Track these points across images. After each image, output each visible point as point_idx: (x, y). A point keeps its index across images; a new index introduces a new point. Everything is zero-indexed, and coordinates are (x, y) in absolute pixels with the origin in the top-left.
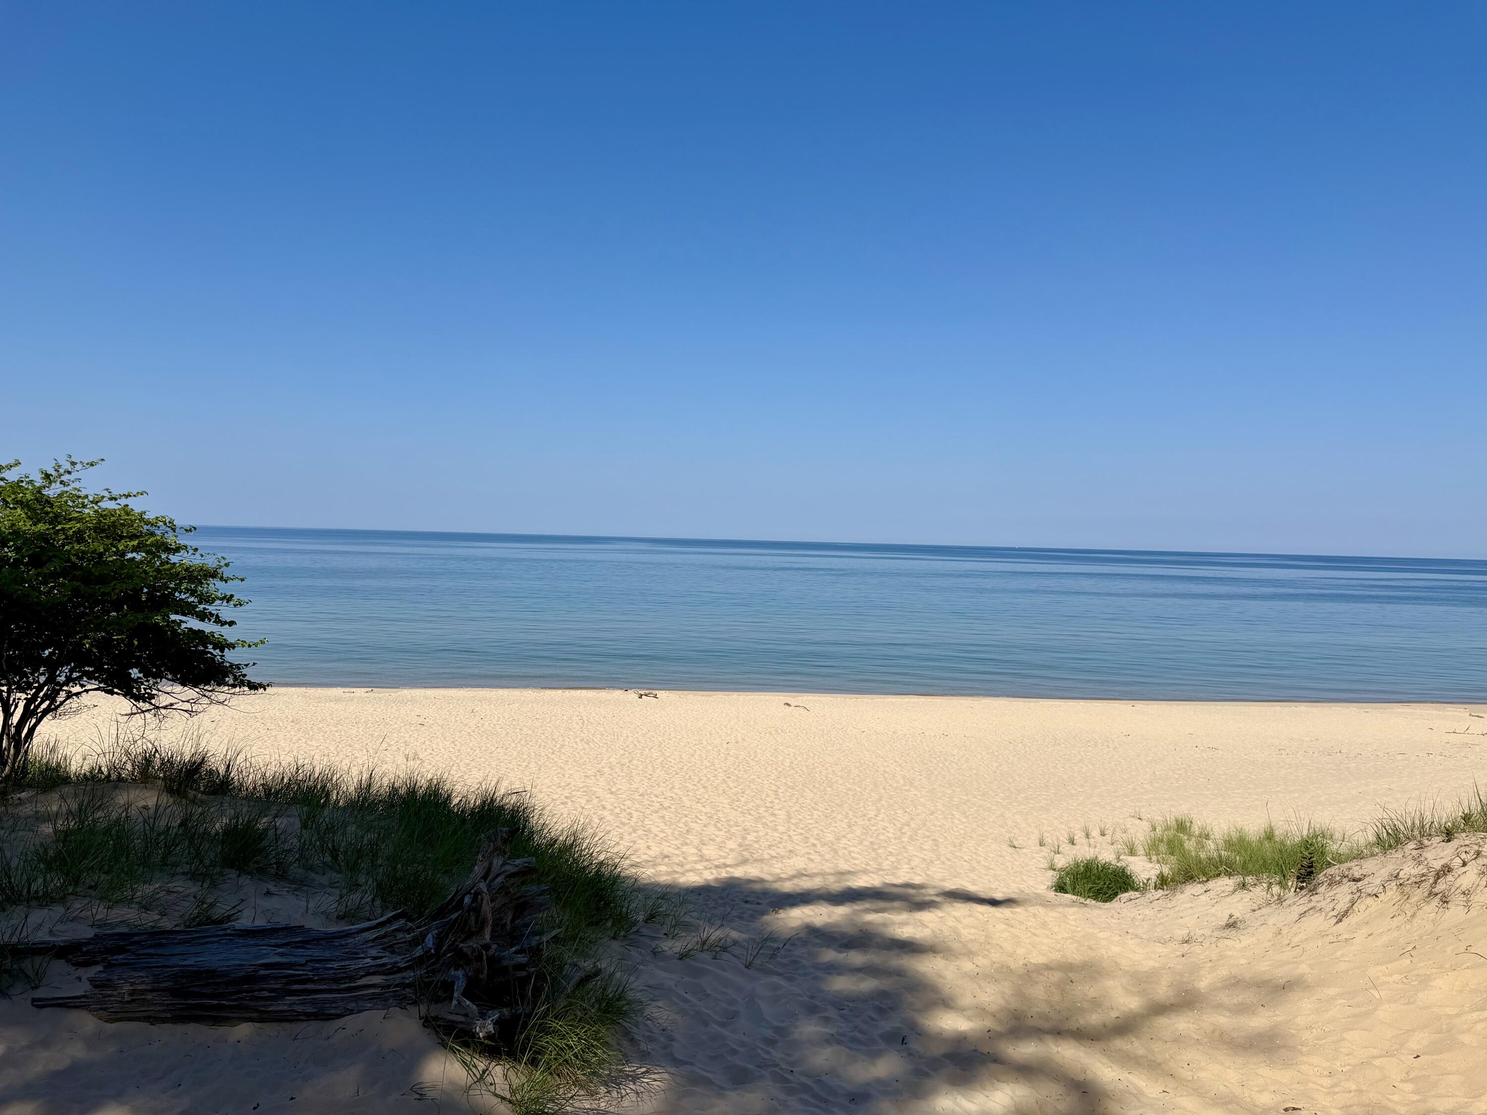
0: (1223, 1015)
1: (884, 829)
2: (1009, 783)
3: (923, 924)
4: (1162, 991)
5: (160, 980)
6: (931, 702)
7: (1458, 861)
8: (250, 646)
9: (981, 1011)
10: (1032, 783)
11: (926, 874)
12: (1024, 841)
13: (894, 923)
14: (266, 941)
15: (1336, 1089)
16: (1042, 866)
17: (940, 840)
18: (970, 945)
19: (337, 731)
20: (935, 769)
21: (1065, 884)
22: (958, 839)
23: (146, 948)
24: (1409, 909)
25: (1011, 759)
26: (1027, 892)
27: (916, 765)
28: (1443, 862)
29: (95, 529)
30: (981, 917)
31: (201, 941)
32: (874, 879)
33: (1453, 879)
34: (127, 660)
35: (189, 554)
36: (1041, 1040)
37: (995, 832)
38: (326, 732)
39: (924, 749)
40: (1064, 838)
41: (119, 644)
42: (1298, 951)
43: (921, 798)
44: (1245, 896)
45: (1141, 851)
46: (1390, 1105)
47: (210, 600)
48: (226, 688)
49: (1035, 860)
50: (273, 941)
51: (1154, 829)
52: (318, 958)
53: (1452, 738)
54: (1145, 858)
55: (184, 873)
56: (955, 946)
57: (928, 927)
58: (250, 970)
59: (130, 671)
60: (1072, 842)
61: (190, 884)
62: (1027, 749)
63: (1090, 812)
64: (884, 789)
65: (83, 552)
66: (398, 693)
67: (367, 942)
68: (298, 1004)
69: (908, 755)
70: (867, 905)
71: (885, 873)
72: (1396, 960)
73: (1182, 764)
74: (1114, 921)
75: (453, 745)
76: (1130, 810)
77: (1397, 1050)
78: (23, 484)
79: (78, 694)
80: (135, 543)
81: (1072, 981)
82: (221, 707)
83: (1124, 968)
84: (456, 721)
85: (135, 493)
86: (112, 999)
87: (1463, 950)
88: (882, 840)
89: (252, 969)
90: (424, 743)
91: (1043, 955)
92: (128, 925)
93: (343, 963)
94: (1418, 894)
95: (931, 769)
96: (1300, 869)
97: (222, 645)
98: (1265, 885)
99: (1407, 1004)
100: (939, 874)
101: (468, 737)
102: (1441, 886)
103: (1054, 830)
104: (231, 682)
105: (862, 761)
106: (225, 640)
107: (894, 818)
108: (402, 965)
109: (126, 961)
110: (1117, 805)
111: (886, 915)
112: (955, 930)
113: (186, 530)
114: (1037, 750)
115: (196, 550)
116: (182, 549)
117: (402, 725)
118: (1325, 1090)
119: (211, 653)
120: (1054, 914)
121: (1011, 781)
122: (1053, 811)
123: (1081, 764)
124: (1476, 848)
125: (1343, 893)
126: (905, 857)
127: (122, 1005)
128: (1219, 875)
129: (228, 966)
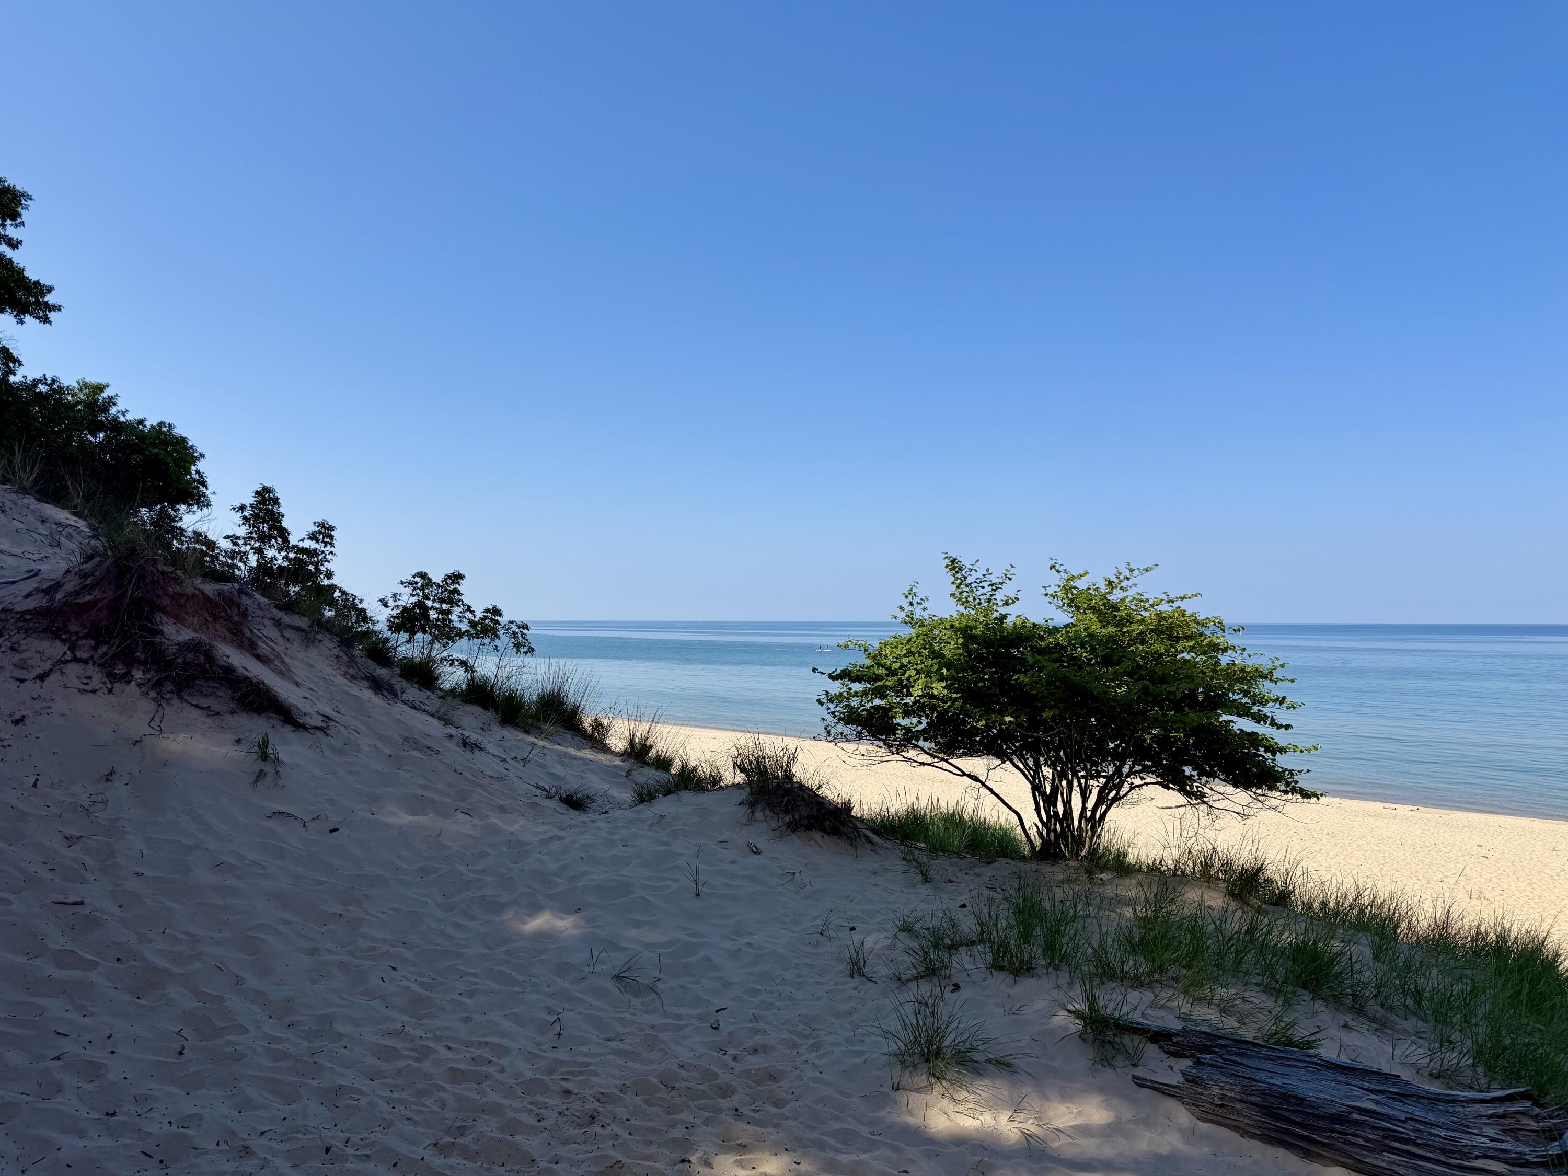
5: (1248, 1092)
8: (1302, 751)
14: (1358, 1083)
19: (1379, 852)
23: (1231, 1055)
29: (1154, 631)
31: (1287, 1062)
34: (1182, 757)
35: (1238, 654)
38: (1367, 851)
41: (1176, 741)
47: (1263, 701)
48: (1278, 794)
50: (1366, 1085)
52: (1420, 1119)
55: (1256, 984)
58: (1341, 1109)
59: (1185, 768)
61: (1264, 997)
65: (1147, 653)
66: (1451, 816)
67: (1480, 1116)
68: (1399, 1165)
75: (1530, 888)
78: (1091, 591)
79: (1139, 786)
80: (1191, 644)
82: (1273, 812)
84: (1532, 859)
85: (1190, 596)
86: (1203, 1097)
89: (1343, 1108)
90: (1490, 880)
92: (1211, 1026)
93: (1451, 1134)
97: (1273, 748)
101: (1549, 880)
104: (1283, 788)
106: (1276, 743)
108: (1531, 1158)
109: (1214, 1063)
113: (1235, 630)
115: (1244, 650)
116: (1231, 649)
117: (1460, 854)
119: (1263, 757)
127: (1212, 1107)
129: (1318, 1098)
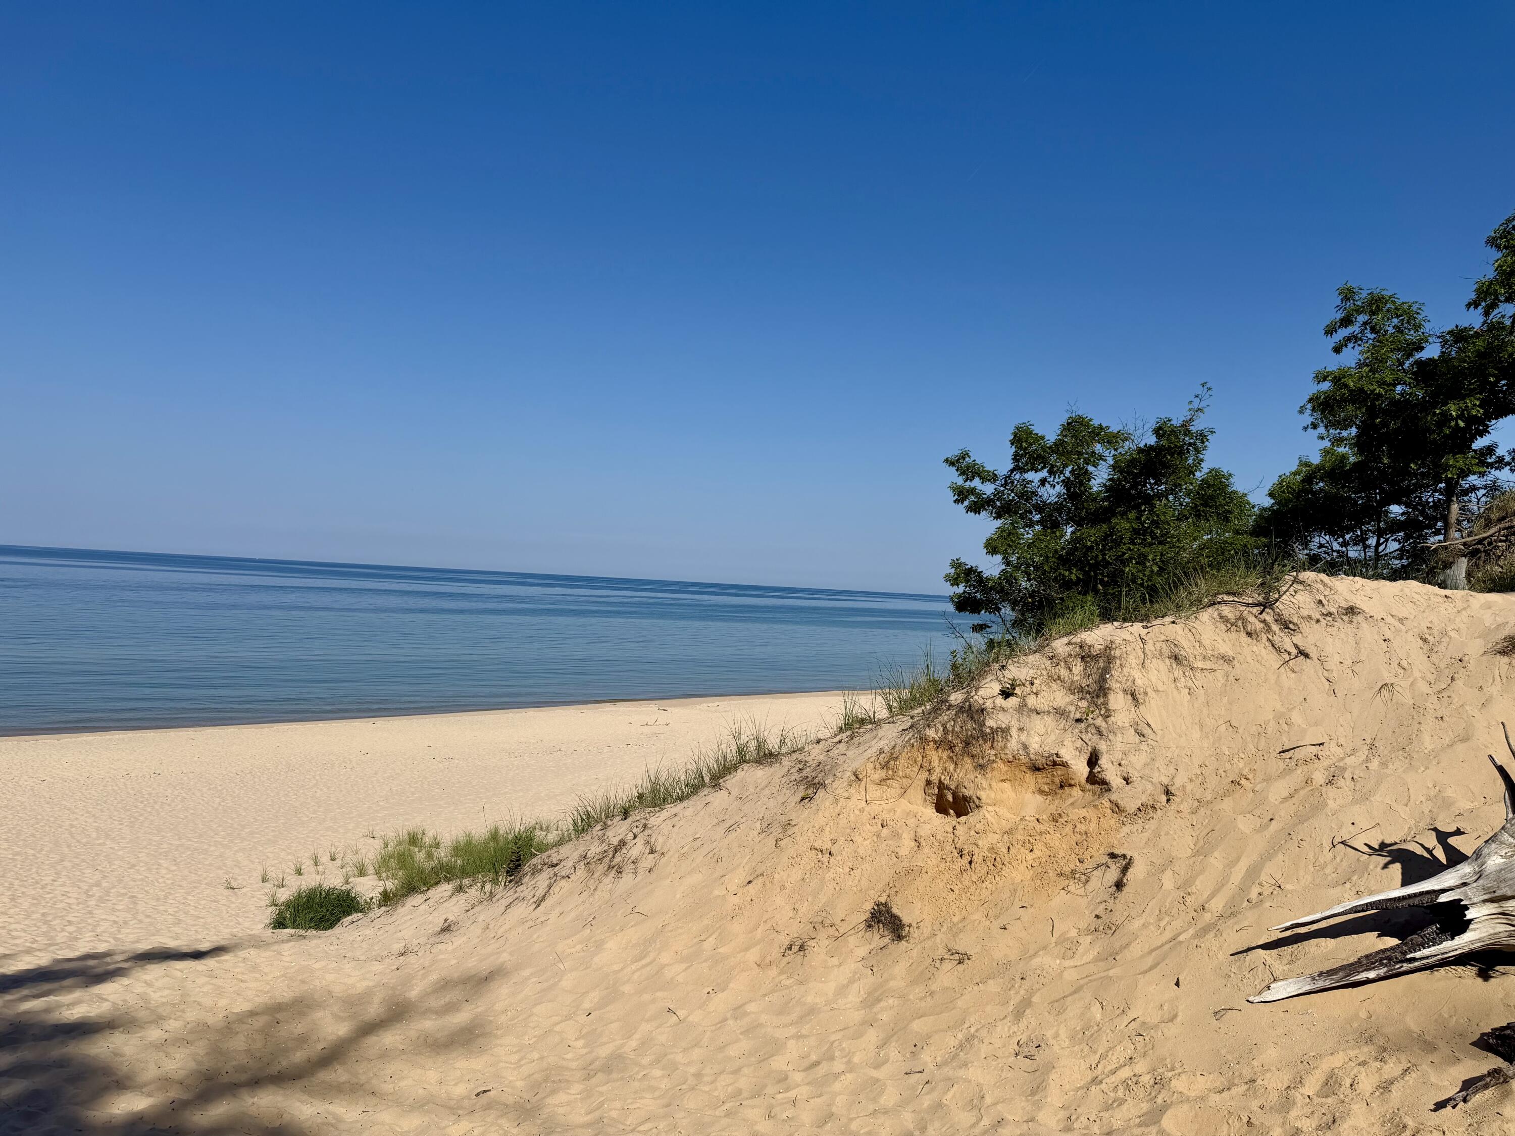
0: (429, 1019)
1: (63, 895)
2: (233, 819)
3: (103, 999)
4: (374, 1010)
6: (141, 736)
7: (631, 835)
9: (165, 1082)
10: (259, 816)
11: (115, 939)
12: (244, 879)
13: (59, 1006)
15: (523, 1062)
16: (263, 903)
17: (140, 896)
18: (160, 1010)
20: (141, 815)
21: (285, 919)
22: (163, 891)
24: (592, 884)
25: (237, 792)
26: (240, 935)
27: (116, 813)
28: (620, 838)
30: (179, 974)
32: (40, 958)
33: (626, 852)
36: (234, 1095)
37: (211, 875)
39: (128, 793)
40: (290, 869)
42: (502, 941)
43: (119, 850)
44: (462, 899)
45: (371, 870)
46: (565, 1063)
49: (255, 899)
51: (386, 845)
53: (646, 730)
54: (375, 877)
56: (142, 1014)
57: (107, 1000)
60: (299, 872)
62: (256, 780)
63: (322, 838)
64: (69, 846)
69: (105, 802)
70: (25, 992)
71: (57, 947)
72: (581, 931)
73: (419, 777)
74: (332, 948)
76: (363, 831)
77: (574, 1013)
81: (278, 1023)
83: (337, 995)
87: (629, 911)
88: (59, 909)
91: (248, 1001)
94: (601, 868)
95: (136, 814)
96: (509, 864)
98: (479, 885)
99: (585, 969)
100: (132, 936)
102: (618, 859)
103: (280, 863)
105: (39, 817)
107: (80, 880)
110: (350, 826)
111: (52, 998)
112: (144, 997)
114: (268, 779)
118: (512, 1066)
120: (268, 954)
121: (234, 816)
122: (280, 842)
123: (315, 789)
124: (644, 821)
125: (542, 880)
126: (89, 924)
128: (439, 882)
